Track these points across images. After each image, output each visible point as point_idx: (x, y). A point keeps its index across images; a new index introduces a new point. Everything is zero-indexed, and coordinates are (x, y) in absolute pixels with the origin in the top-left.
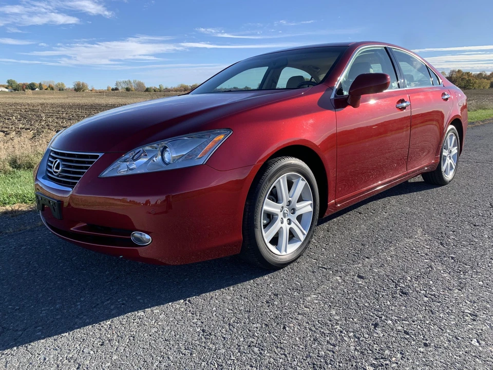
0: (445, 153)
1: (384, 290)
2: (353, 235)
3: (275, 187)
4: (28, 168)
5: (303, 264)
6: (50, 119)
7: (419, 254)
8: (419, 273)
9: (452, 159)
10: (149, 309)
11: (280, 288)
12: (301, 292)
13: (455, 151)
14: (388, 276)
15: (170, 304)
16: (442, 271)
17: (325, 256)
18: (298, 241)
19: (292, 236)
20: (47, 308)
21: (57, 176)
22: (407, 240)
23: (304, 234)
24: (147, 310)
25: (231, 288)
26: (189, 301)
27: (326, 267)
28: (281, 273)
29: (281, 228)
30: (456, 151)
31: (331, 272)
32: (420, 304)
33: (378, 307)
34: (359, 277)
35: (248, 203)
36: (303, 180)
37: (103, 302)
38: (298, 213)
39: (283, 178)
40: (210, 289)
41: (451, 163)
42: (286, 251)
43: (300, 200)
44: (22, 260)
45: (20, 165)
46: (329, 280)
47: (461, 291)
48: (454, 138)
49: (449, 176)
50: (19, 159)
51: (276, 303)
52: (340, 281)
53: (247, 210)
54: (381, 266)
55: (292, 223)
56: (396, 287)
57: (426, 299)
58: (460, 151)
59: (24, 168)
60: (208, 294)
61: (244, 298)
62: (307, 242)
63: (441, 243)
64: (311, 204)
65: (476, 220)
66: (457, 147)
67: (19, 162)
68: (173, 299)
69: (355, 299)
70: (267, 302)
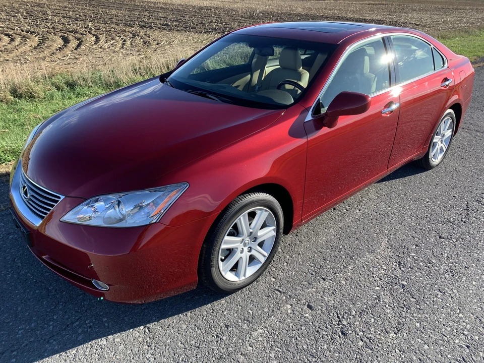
0: (436, 139)
1: (326, 327)
3: (236, 223)
4: (30, 97)
6: (56, 19)
7: (373, 277)
8: (365, 306)
9: (444, 142)
10: (112, 336)
11: (232, 317)
12: (251, 325)
13: (449, 133)
14: (335, 308)
15: (131, 330)
16: (387, 306)
17: (285, 274)
18: (258, 263)
19: (252, 259)
20: (24, 326)
22: (368, 256)
23: (264, 256)
24: (109, 337)
25: (189, 314)
26: (148, 328)
27: (281, 290)
28: (238, 297)
29: (241, 257)
30: (450, 134)
31: (285, 298)
32: (353, 351)
33: (315, 351)
34: (310, 307)
35: (205, 246)
36: (266, 211)
37: (72, 323)
38: (259, 241)
39: (244, 216)
40: (170, 313)
41: (442, 147)
42: (244, 276)
43: (264, 226)
44: (8, 256)
45: (21, 94)
46: (280, 310)
47: (396, 334)
48: (450, 121)
50: (20, 89)
51: (224, 338)
52: (289, 311)
53: (204, 252)
54: (333, 293)
55: (253, 251)
56: (338, 324)
57: (361, 343)
58: (455, 132)
59: (25, 97)
60: (166, 320)
61: (198, 328)
62: (265, 267)
63: (399, 262)
64: (274, 230)
65: (444, 229)
66: (451, 130)
67: (19, 91)
68: (134, 325)
69: (296, 339)
70: (217, 336)
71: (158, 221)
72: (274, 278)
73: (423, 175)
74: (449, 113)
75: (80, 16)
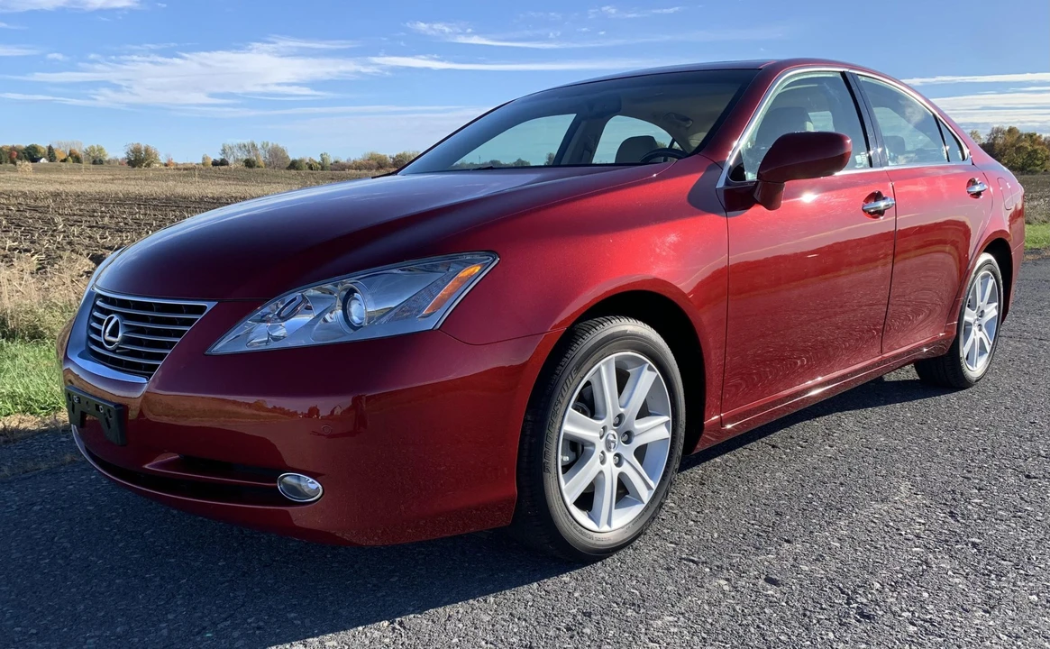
0: (969, 316)
1: (822, 609)
2: (757, 493)
3: (588, 383)
4: (32, 337)
5: (647, 552)
6: (76, 230)
7: (901, 535)
8: (900, 576)
9: (984, 329)
10: (316, 639)
11: (596, 601)
12: (642, 611)
13: (992, 311)
14: (831, 580)
15: (360, 628)
16: (950, 573)
17: (694, 537)
18: (636, 503)
19: (624, 491)
20: (97, 633)
21: (113, 351)
22: (875, 506)
23: (649, 488)
24: (310, 640)
25: (491, 599)
26: (401, 624)
27: (696, 559)
28: (599, 570)
29: (601, 472)
30: (995, 313)
31: (708, 570)
32: (899, 640)
33: (809, 643)
34: (769, 580)
35: (529, 418)
36: (650, 369)
37: (215, 624)
38: (638, 442)
39: (607, 364)
40: (446, 600)
41: (981, 339)
42: (609, 523)
43: (644, 413)
44: (36, 534)
45: (13, 331)
46: (703, 587)
47: (990, 613)
48: (991, 282)
49: (975, 369)
50: (12, 317)
51: (587, 631)
52: (726, 588)
53: (528, 433)
54: (817, 560)
55: (625, 464)
56: (848, 604)
57: (912, 629)
58: (1004, 312)
59: (23, 338)
60: (441, 610)
61: (519, 619)
62: (656, 504)
63: (951, 512)
64: (667, 423)
65: (1031, 465)
66: (996, 304)
67: (11, 324)
68: (367, 620)
69: (758, 627)
70: (569, 629)
71: (438, 326)
72: (671, 543)
73: (953, 397)
74: (988, 262)
75: (126, 224)
